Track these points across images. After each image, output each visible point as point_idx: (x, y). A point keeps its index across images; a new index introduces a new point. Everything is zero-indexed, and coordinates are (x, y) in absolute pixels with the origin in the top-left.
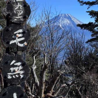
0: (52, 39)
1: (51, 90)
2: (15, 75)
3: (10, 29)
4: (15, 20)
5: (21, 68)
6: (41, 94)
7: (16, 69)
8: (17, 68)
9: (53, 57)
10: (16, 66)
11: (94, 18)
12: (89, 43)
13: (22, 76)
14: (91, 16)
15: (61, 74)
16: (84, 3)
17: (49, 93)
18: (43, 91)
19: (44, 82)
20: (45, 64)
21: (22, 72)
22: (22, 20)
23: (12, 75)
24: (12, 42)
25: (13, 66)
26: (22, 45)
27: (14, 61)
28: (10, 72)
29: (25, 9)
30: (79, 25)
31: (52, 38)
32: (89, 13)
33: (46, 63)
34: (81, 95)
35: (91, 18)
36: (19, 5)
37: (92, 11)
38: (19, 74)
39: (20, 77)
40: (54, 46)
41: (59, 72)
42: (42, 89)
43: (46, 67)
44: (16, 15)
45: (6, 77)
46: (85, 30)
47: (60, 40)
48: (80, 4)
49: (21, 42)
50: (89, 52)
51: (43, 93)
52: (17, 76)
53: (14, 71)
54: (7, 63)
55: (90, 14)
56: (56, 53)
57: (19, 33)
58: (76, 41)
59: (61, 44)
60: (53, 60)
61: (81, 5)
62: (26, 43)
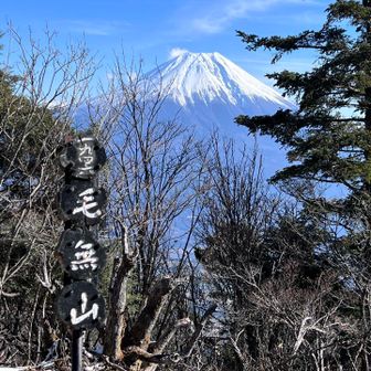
0: (146, 170)
1: (143, 337)
2: (83, 264)
3: (73, 189)
4: (81, 173)
5: (92, 253)
6: (115, 348)
7: (84, 254)
8: (86, 253)
9: (152, 235)
10: (85, 250)
11: (295, 96)
12: (280, 182)
13: (94, 267)
14: (283, 90)
15: (173, 287)
16: (259, 44)
17: (139, 345)
18: (119, 339)
19: (122, 310)
20: (125, 255)
21: (94, 260)
22: (92, 172)
23: (78, 265)
24: (76, 211)
25: (80, 250)
26: (92, 216)
27: (80, 242)
28: (76, 259)
29: (97, 154)
30: (243, 121)
31: (149, 167)
32: (276, 81)
33: (126, 252)
34: (242, 358)
35: (284, 95)
36: (86, 147)
37: (285, 73)
38: (89, 263)
39: (91, 267)
40: (152, 195)
41: (168, 280)
42: (117, 334)
43: (127, 265)
44: (82, 165)
45: (69, 268)
46: (267, 137)
47: (174, 173)
48: (246, 45)
49: (92, 210)
50: (280, 217)
51: (118, 346)
52: (87, 266)
53: (82, 258)
54: (69, 244)
55: (277, 84)
56: (162, 220)
57: (88, 195)
58: (232, 178)
59: (179, 187)
60: (150, 245)
61: (250, 48)
62: (99, 212)
